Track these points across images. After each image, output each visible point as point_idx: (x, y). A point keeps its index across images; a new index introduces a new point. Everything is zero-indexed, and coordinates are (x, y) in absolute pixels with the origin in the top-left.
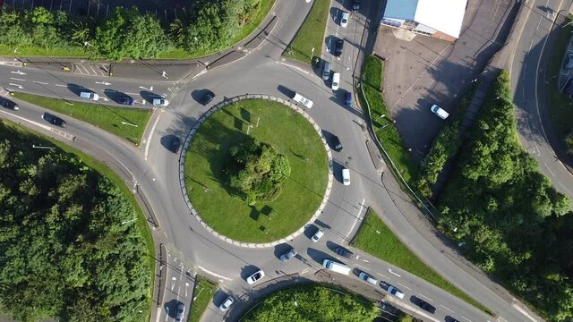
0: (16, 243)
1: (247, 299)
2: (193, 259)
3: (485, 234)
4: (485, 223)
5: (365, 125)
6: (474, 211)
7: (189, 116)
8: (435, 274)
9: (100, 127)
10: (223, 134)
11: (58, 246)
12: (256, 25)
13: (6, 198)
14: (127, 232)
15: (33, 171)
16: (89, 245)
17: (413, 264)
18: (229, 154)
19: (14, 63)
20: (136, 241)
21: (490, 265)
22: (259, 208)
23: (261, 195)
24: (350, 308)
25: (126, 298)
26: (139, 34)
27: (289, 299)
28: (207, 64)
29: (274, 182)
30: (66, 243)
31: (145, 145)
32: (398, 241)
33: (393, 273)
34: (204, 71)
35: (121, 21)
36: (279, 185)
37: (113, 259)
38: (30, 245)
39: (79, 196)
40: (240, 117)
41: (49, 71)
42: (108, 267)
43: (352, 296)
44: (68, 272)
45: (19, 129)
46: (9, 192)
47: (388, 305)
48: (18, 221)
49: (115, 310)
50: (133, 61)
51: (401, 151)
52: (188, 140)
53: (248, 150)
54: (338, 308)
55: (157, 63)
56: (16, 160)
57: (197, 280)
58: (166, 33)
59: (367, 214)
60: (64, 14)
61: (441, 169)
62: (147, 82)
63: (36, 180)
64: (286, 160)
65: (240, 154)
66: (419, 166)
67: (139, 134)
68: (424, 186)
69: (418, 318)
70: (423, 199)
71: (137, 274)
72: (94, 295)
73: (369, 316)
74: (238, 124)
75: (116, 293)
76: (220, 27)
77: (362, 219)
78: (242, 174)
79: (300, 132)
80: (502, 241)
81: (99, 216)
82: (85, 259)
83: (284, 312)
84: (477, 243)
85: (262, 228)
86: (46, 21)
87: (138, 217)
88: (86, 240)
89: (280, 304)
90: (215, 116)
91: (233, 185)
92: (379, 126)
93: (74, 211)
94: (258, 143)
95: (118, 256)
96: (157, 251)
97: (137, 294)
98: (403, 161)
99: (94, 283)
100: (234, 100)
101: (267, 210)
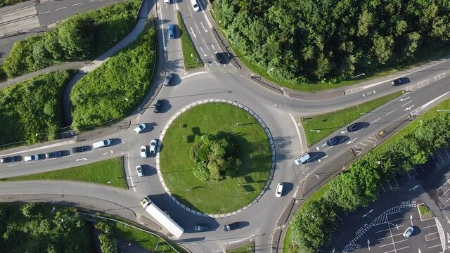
0: (329, 7)
1: (161, 74)
2: (214, 74)
3: (43, 228)
4: (48, 235)
5: (170, 238)
6: (61, 237)
7: (284, 161)
8: (56, 178)
9: (333, 113)
10: (254, 166)
11: (301, 25)
12: (284, 249)
13: (357, 30)
14: (267, 62)
15: (353, 59)
16: (283, 40)
17: (75, 174)
18: (240, 157)
19: (416, 112)
20: (257, 60)
21: (25, 212)
22: (197, 137)
23: (202, 147)
24: (92, 117)
25: (236, 22)
26: (350, 193)
27: (135, 95)
28: (297, 202)
29: (199, 161)
30: (298, 31)
31: (297, 122)
32: (95, 181)
33: (83, 159)
34: (295, 196)
35: (367, 192)
36: (195, 161)
37: (262, 41)
38: (319, 13)
39: (313, 63)
40: (252, 184)
41: (390, 123)
42: (260, 34)
43: (97, 126)
44: (283, 14)
45: (383, 73)
46: (358, 35)
47: (70, 136)
48: (338, 22)
49: (237, 9)
50: (344, 168)
51: (135, 239)
52: (273, 146)
53: (230, 169)
54: (100, 112)
55: (328, 179)
56: (369, 56)
57: (201, 63)
58: (335, 205)
59: (127, 183)
60: (407, 169)
61: (102, 248)
62: (324, 163)
63: (347, 54)
64: (203, 179)
65: (234, 163)
66: (117, 237)
67: (306, 127)
68: (104, 228)
69: (46, 143)
70: (99, 220)
71: (241, 41)
72: (257, 9)
73: (77, 121)
74: (249, 180)
75: (244, 21)
76: (304, 235)
77: (128, 178)
78: (222, 152)
79: (207, 203)
80: (29, 232)
81: (291, 61)
82: (279, 29)
83: (132, 84)
84: (44, 219)
85: (185, 126)
86: (415, 157)
87: (268, 75)
88: (287, 42)
89: (137, 88)
90: (267, 174)
91: (224, 140)
92: (161, 244)
93: (308, 53)
94: (228, 177)
95: (261, 44)
96: (240, 62)
97: (231, 28)
98: (129, 233)
99: (263, 17)
100: (263, 192)
101: (191, 139)
